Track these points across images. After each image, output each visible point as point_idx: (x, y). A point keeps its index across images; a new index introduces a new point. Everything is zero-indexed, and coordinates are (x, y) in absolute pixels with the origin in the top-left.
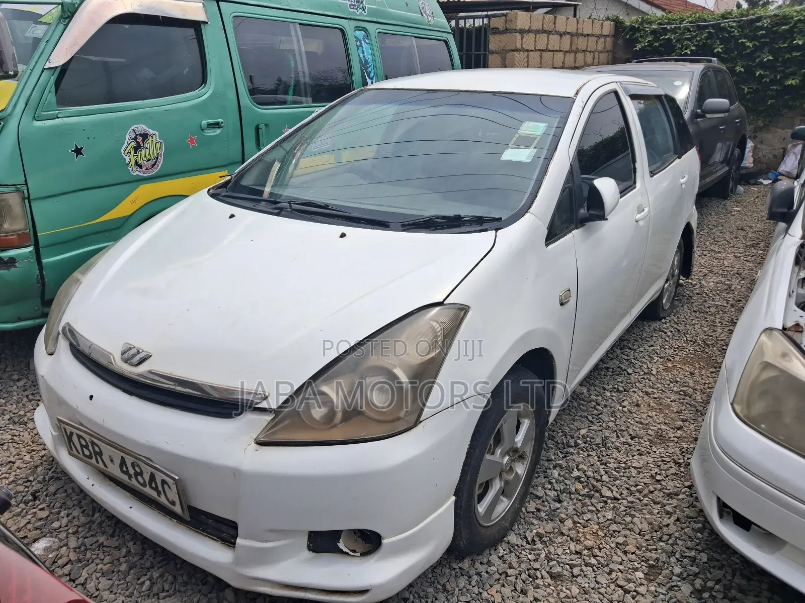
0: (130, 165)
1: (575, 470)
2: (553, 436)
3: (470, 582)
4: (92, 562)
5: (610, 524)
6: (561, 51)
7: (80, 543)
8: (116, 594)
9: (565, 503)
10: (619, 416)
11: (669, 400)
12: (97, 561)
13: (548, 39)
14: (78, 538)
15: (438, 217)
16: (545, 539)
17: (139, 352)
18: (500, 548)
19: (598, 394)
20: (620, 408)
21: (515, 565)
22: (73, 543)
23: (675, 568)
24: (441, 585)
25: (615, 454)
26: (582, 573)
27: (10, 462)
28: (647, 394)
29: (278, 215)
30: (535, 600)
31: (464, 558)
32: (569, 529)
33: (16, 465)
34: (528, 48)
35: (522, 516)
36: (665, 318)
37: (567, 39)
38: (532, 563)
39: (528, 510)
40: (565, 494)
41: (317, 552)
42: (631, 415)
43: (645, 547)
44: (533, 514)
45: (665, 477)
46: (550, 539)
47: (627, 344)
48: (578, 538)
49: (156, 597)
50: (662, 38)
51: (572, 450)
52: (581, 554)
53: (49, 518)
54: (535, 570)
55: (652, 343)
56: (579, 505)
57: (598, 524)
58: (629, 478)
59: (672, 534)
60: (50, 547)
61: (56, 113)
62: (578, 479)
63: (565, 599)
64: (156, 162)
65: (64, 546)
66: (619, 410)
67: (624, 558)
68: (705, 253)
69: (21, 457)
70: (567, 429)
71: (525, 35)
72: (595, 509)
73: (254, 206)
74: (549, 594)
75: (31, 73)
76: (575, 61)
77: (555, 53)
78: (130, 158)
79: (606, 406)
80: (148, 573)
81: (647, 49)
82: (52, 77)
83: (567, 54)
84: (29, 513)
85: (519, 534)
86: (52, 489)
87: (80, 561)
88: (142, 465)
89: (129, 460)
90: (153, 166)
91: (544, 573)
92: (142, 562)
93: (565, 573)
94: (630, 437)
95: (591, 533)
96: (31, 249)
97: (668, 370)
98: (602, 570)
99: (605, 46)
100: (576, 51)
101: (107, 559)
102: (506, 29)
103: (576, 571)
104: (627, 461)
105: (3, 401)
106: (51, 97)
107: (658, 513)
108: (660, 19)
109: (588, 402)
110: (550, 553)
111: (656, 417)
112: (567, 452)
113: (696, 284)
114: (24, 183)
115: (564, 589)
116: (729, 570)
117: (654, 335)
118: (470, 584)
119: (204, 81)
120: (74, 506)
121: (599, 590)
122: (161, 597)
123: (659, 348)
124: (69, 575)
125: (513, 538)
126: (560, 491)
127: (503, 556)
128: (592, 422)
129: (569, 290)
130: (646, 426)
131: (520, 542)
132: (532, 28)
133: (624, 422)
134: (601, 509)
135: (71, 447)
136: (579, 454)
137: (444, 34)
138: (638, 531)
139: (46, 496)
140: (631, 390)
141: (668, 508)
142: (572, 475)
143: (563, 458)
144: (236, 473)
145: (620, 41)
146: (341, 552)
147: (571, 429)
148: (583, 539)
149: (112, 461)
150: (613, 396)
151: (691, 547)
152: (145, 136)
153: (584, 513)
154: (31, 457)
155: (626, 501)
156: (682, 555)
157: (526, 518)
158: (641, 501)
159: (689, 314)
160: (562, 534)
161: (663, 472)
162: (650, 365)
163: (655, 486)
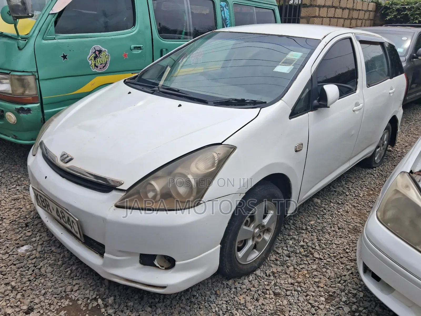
0: (92, 66)
1: (302, 242)
2: (295, 223)
3: (230, 291)
4: (46, 259)
5: (314, 271)
6: (342, 18)
7: (42, 249)
8: (53, 275)
9: (292, 258)
10: (334, 217)
11: (366, 211)
12: (48, 259)
13: (335, 11)
14: (42, 247)
15: (233, 100)
16: (276, 275)
17: (68, 156)
18: (251, 277)
19: (327, 204)
20: (337, 213)
21: (256, 286)
22: (39, 249)
23: (343, 298)
24: (214, 291)
25: (327, 236)
26: (291, 294)
27: (20, 208)
28: (354, 206)
29: (152, 93)
30: (262, 304)
31: (230, 279)
32: (291, 272)
33: (22, 210)
34: (323, 16)
35: (267, 262)
36: (375, 168)
37: (347, 11)
38: (266, 286)
39: (271, 259)
40: (293, 253)
41: (144, 265)
42: (342, 217)
43: (329, 285)
44: (273, 262)
45: (351, 251)
46: (279, 275)
47: (350, 180)
48: (294, 277)
49: (72, 279)
50: (402, 13)
51: (303, 231)
52: (294, 284)
53: (31, 236)
54: (267, 290)
55: (364, 180)
56: (299, 260)
57: (307, 270)
58: (331, 249)
59: (347, 280)
60: (28, 249)
61: (53, 37)
62: (302, 246)
63: (278, 306)
64: (105, 65)
65: (35, 250)
66: (336, 213)
67: (317, 289)
68: (409, 134)
69: (25, 206)
70: (304, 220)
71: (321, 8)
72: (307, 263)
73: (142, 89)
74: (271, 303)
75: (43, 16)
76: (350, 24)
77: (339, 19)
78: (91, 62)
79: (329, 211)
80: (71, 267)
81: (393, 20)
82: (53, 18)
83: (346, 20)
84: (23, 233)
85: (263, 271)
86: (36, 223)
87: (41, 258)
88: (64, 212)
89: (60, 210)
90: (104, 67)
91: (271, 292)
92: (69, 261)
93: (283, 293)
94: (338, 228)
95: (302, 275)
96: (38, 105)
97: (369, 195)
98: (303, 294)
99: (369, 17)
100: (352, 19)
101: (53, 258)
102: (311, 5)
103: (288, 293)
104: (332, 240)
105: (23, 179)
106: (52, 28)
107: (342, 269)
108: (402, 2)
109: (319, 208)
110: (277, 282)
111: (356, 219)
112: (300, 232)
113: (400, 151)
114: (36, 71)
115: (280, 301)
116: (374, 303)
117: (367, 176)
118: (230, 293)
119: (134, 24)
120: (44, 231)
121: (298, 304)
122: (74, 279)
123: (368, 183)
124: (34, 264)
125: (258, 272)
126: (291, 252)
127: (251, 281)
128: (319, 218)
129: (302, 144)
130: (348, 223)
131: (262, 274)
132: (326, 5)
133: (337, 220)
134: (311, 263)
135: (38, 202)
136: (306, 233)
137: (272, 6)
138: (328, 277)
139: (32, 225)
140: (346, 204)
141: (348, 267)
142: (299, 244)
143: (298, 235)
144: (104, 220)
145: (378, 14)
146: (155, 266)
147: (306, 220)
148: (297, 277)
149: (53, 209)
150: (334, 206)
151: (355, 288)
152: (100, 51)
153: (300, 264)
154: (30, 206)
155: (326, 261)
156: (349, 291)
157: (269, 263)
158: (334, 261)
159: (391, 167)
160: (286, 273)
161: (351, 248)
162: (360, 192)
163: (344, 255)
